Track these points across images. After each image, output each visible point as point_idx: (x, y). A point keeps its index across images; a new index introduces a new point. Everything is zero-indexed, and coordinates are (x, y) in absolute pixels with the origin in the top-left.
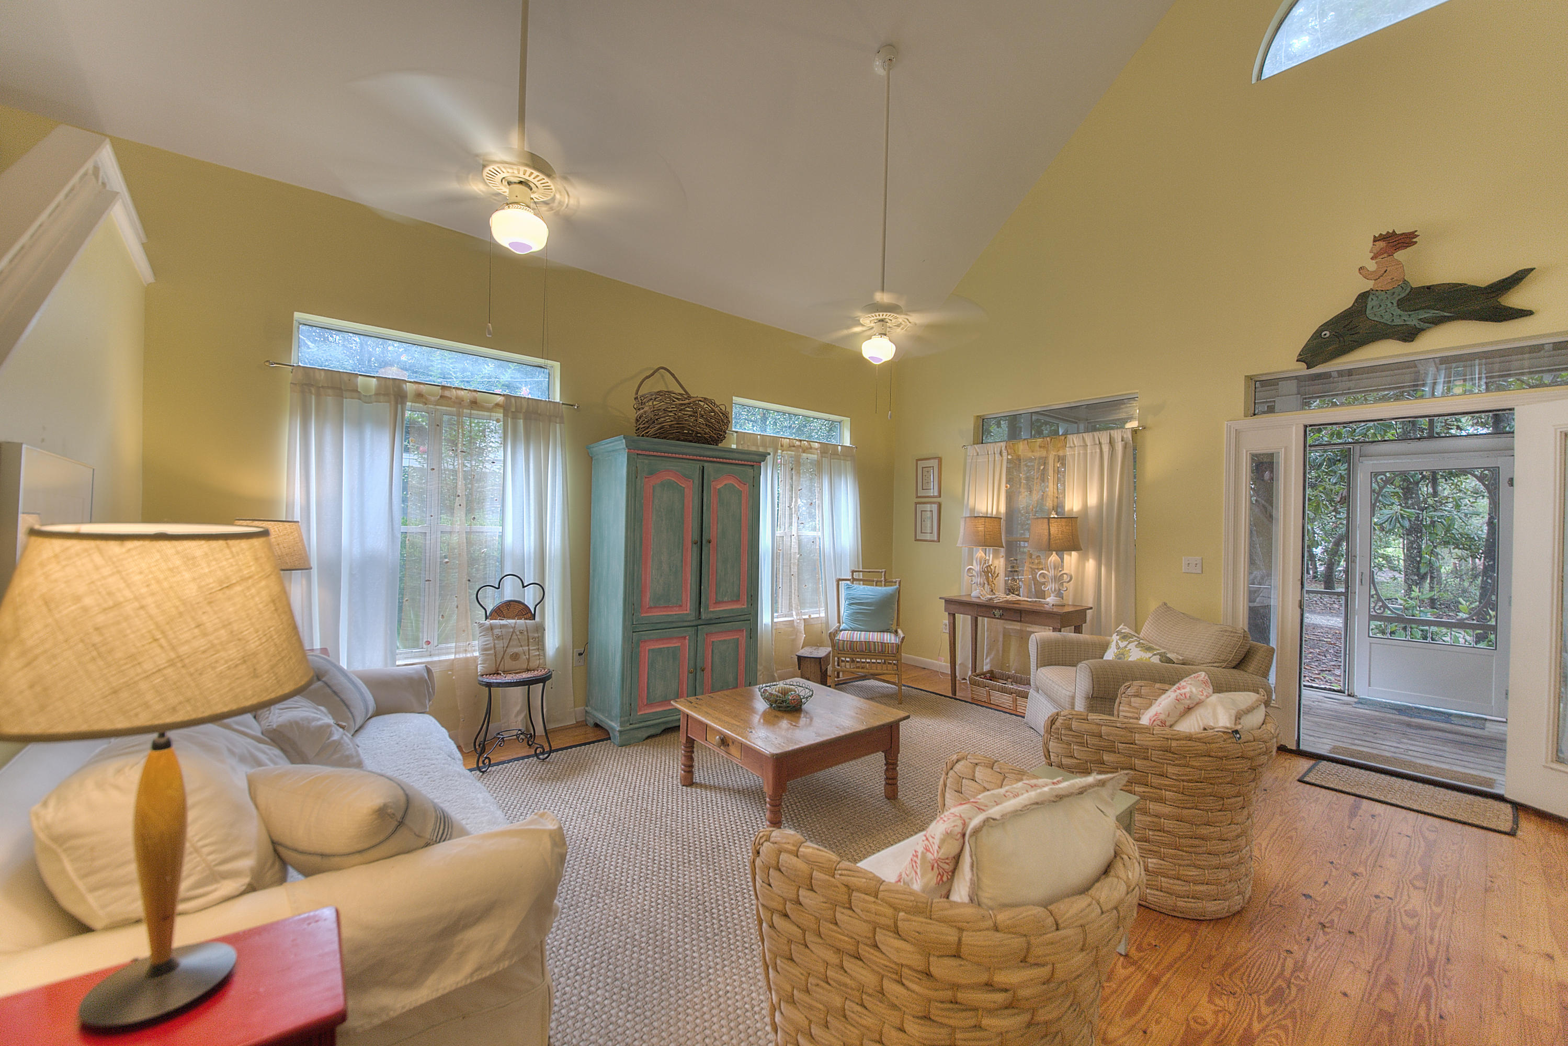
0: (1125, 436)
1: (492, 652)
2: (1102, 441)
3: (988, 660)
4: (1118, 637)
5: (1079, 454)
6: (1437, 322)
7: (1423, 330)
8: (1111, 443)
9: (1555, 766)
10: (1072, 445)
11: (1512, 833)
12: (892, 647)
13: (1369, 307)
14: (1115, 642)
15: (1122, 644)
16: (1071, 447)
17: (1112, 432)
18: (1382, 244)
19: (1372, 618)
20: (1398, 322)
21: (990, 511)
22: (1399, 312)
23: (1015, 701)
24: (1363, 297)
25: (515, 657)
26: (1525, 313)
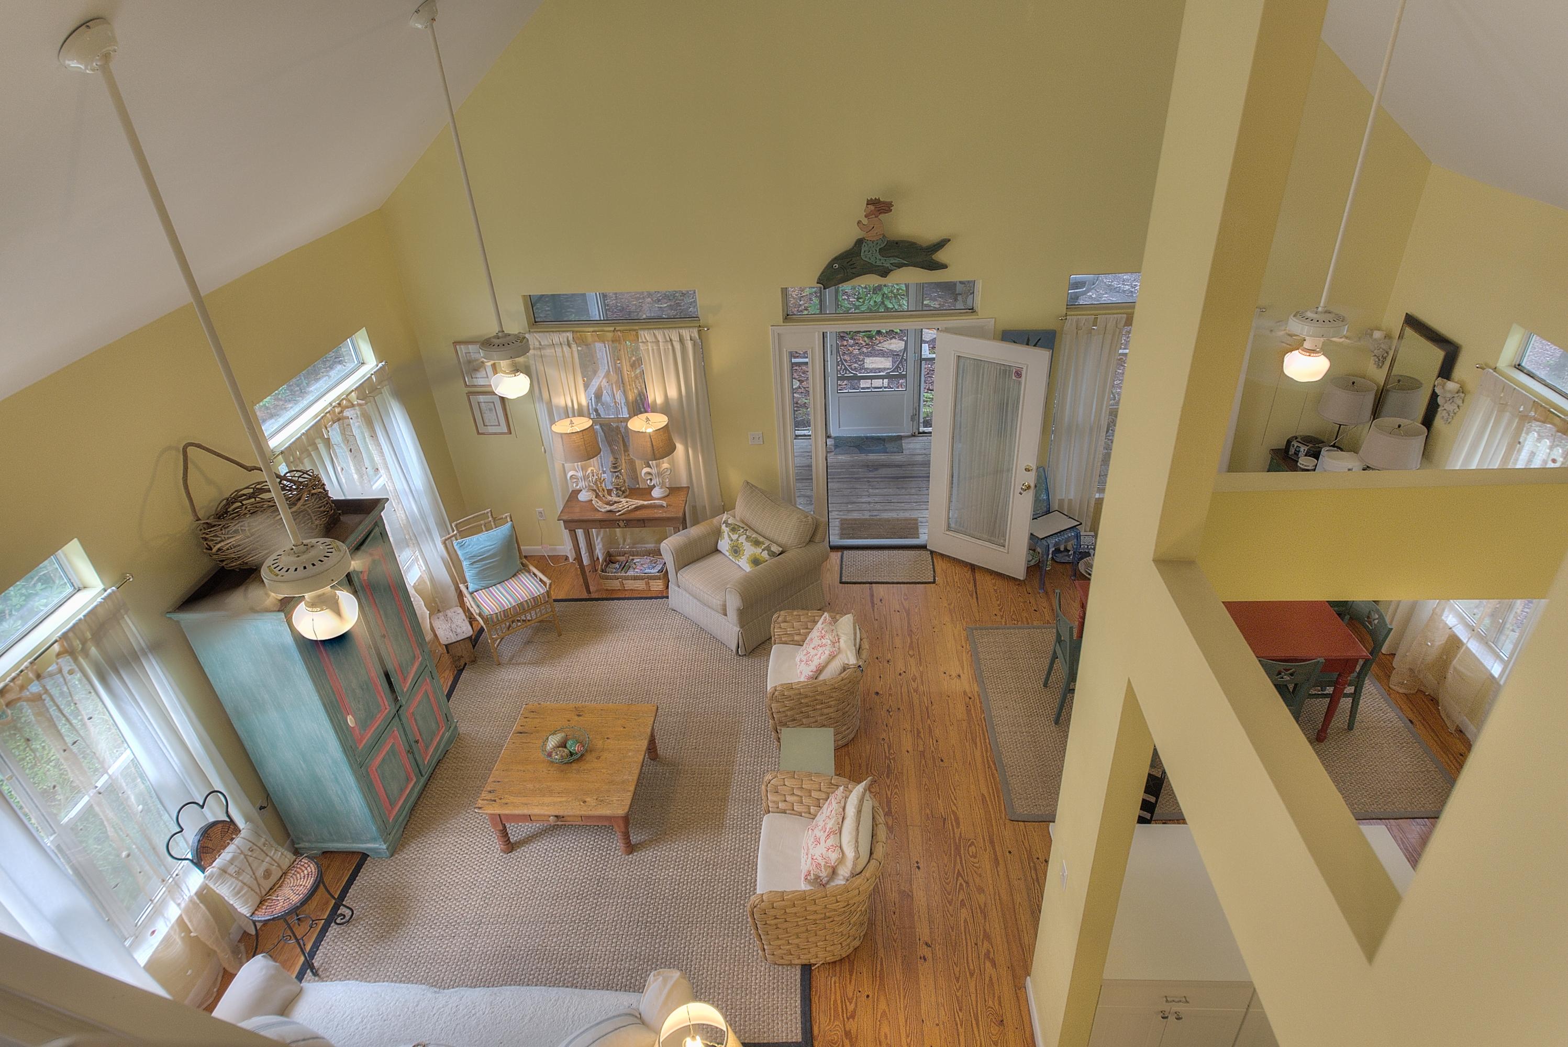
0: (693, 335)
1: (246, 889)
2: (673, 338)
3: (599, 539)
4: (728, 529)
5: (653, 349)
6: (900, 266)
7: (892, 270)
8: (681, 340)
9: (947, 533)
10: (644, 340)
11: (934, 582)
12: (544, 597)
13: (863, 251)
14: (726, 532)
15: (735, 537)
16: (643, 342)
17: (681, 331)
18: (872, 207)
19: (839, 379)
20: (878, 263)
21: (570, 404)
22: (879, 257)
23: (648, 584)
24: (860, 242)
25: (267, 874)
26: (944, 266)
